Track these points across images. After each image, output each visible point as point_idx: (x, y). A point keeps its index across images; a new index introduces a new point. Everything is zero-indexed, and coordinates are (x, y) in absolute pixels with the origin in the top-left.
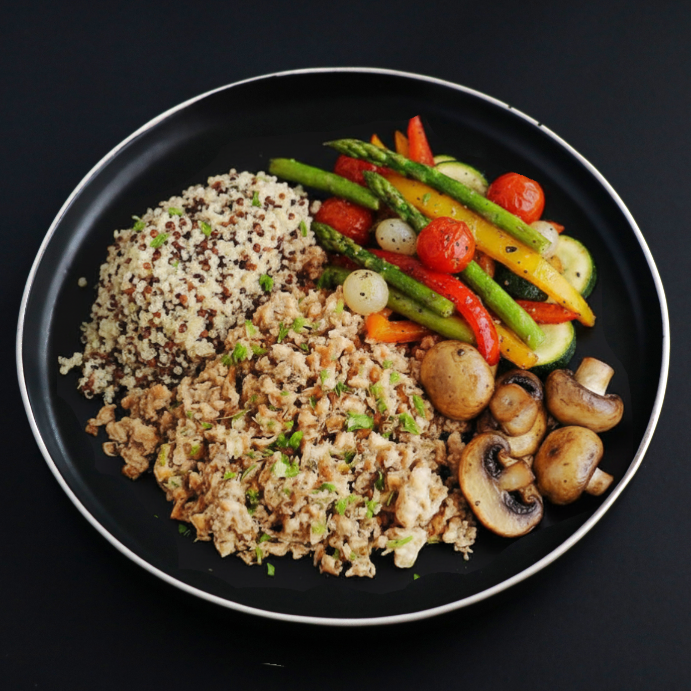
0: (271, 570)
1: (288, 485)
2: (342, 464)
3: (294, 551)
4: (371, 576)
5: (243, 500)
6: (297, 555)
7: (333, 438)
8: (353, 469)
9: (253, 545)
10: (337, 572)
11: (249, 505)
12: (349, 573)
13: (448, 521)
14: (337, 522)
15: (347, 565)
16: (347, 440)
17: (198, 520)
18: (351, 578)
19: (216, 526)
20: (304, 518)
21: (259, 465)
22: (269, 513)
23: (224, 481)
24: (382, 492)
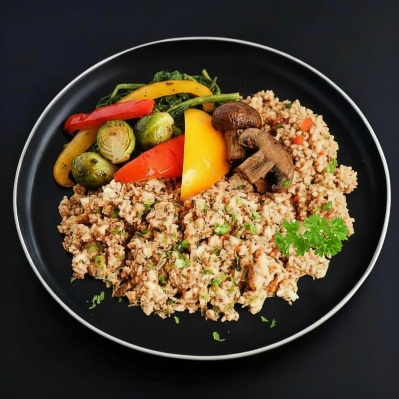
0: (177, 320)
1: (185, 272)
2: (214, 256)
3: (189, 308)
4: (236, 320)
5: (157, 281)
6: (191, 311)
7: (207, 240)
8: (221, 259)
9: (165, 307)
10: (216, 319)
11: (161, 284)
12: (223, 320)
13: (279, 284)
14: (215, 291)
15: (222, 315)
16: (215, 241)
17: (132, 295)
18: (225, 322)
19: (143, 298)
20: (195, 290)
21: (165, 260)
22: (174, 288)
23: (145, 272)
24: (239, 270)
